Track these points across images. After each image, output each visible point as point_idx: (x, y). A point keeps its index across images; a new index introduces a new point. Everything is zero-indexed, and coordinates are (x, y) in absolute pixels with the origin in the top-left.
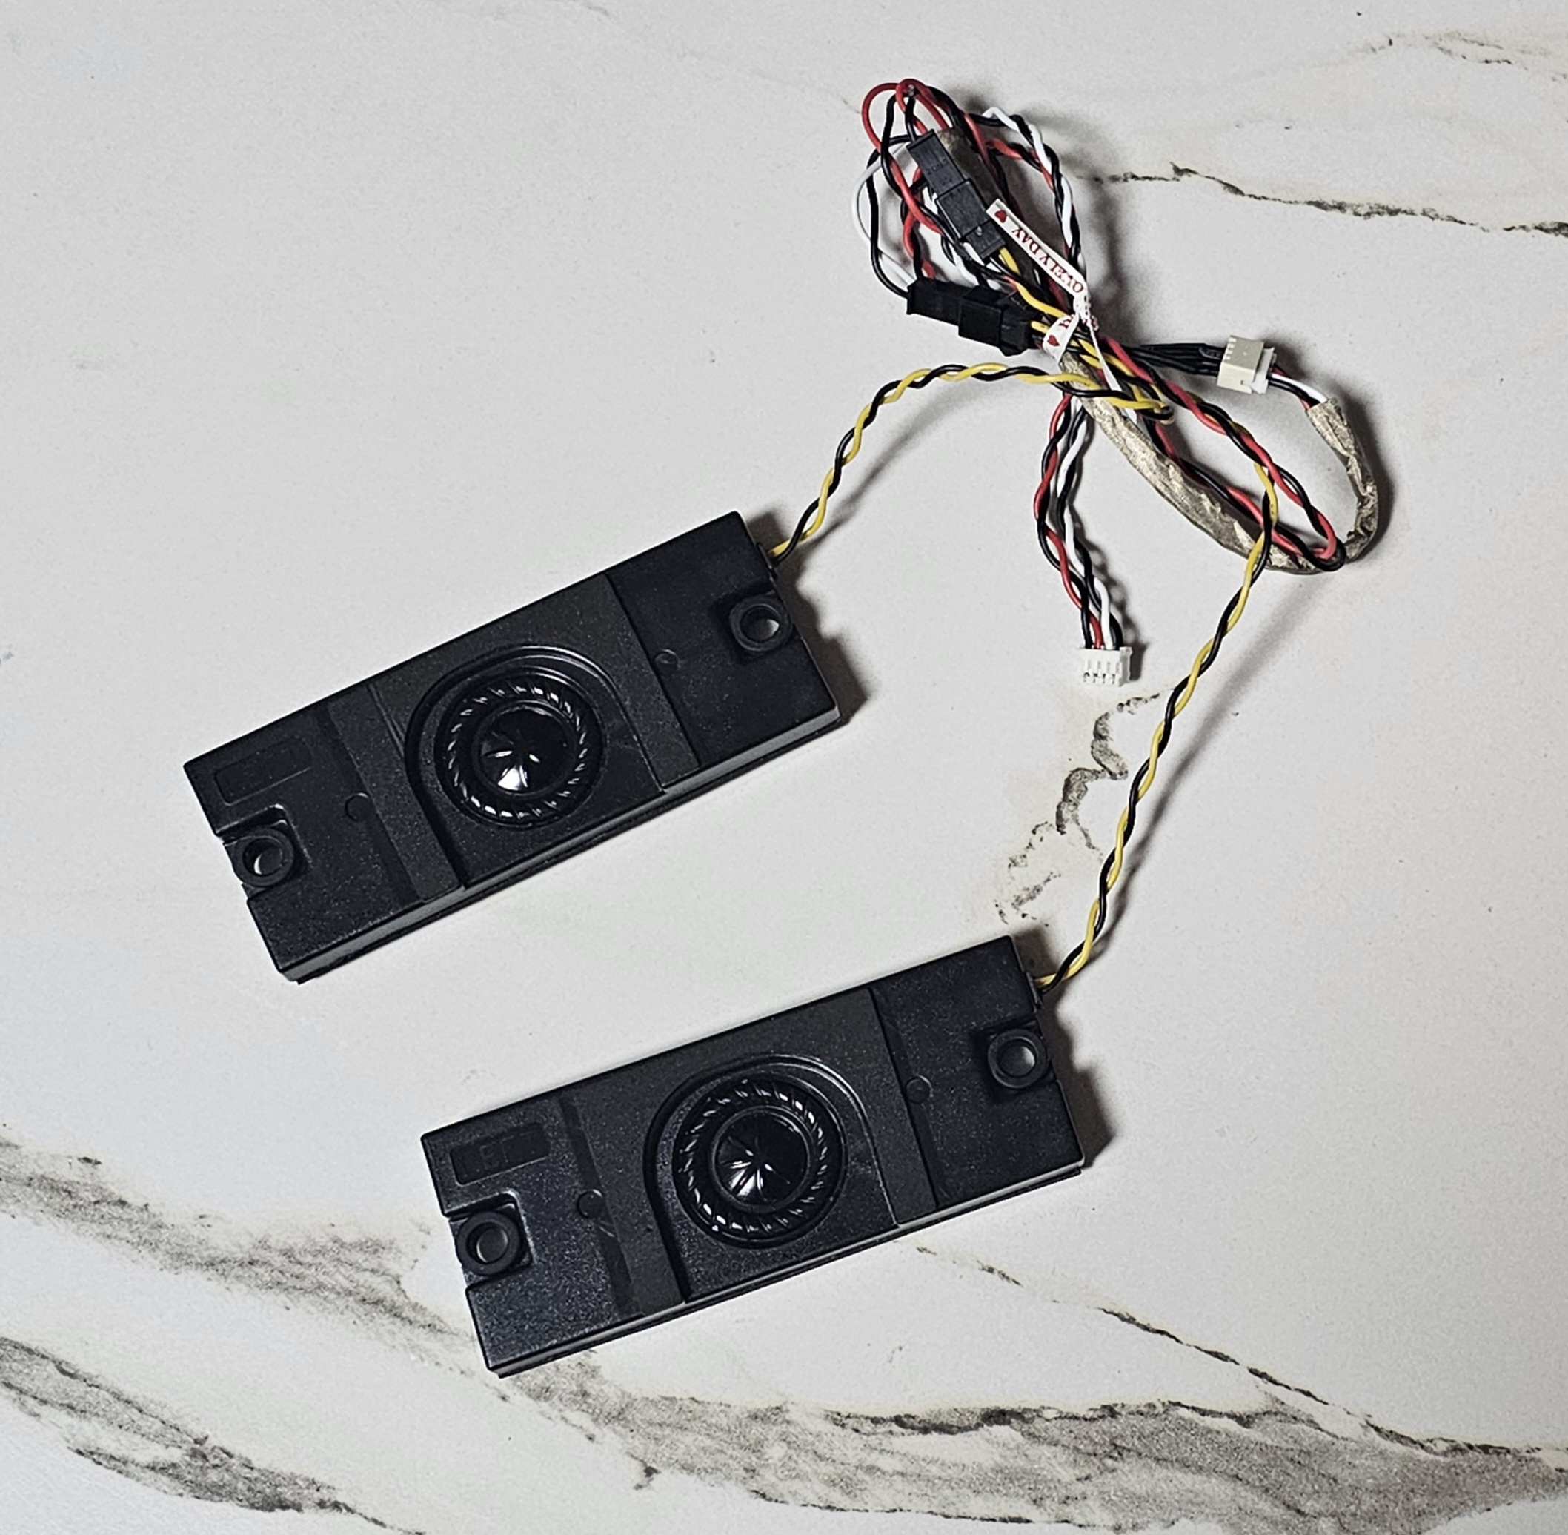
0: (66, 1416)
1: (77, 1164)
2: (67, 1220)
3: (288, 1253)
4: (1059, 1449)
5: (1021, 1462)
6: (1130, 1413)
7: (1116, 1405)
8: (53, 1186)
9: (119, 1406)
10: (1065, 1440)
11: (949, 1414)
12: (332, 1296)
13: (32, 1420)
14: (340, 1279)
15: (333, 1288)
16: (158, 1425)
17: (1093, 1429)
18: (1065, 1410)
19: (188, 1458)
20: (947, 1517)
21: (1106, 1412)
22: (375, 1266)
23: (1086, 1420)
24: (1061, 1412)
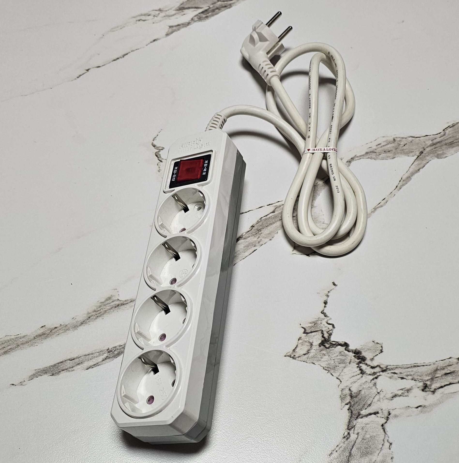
0: (79, 366)
1: (41, 329)
2: (48, 338)
3: (95, 311)
4: (251, 237)
5: (247, 243)
6: (256, 224)
7: (252, 225)
8: (40, 336)
9: (87, 357)
10: (250, 235)
12: (109, 311)
13: (73, 372)
14: (108, 307)
15: (108, 309)
16: (98, 354)
17: (253, 231)
18: (246, 232)
19: (108, 354)
20: (244, 259)
21: (252, 227)
22: (113, 301)
23: (250, 230)
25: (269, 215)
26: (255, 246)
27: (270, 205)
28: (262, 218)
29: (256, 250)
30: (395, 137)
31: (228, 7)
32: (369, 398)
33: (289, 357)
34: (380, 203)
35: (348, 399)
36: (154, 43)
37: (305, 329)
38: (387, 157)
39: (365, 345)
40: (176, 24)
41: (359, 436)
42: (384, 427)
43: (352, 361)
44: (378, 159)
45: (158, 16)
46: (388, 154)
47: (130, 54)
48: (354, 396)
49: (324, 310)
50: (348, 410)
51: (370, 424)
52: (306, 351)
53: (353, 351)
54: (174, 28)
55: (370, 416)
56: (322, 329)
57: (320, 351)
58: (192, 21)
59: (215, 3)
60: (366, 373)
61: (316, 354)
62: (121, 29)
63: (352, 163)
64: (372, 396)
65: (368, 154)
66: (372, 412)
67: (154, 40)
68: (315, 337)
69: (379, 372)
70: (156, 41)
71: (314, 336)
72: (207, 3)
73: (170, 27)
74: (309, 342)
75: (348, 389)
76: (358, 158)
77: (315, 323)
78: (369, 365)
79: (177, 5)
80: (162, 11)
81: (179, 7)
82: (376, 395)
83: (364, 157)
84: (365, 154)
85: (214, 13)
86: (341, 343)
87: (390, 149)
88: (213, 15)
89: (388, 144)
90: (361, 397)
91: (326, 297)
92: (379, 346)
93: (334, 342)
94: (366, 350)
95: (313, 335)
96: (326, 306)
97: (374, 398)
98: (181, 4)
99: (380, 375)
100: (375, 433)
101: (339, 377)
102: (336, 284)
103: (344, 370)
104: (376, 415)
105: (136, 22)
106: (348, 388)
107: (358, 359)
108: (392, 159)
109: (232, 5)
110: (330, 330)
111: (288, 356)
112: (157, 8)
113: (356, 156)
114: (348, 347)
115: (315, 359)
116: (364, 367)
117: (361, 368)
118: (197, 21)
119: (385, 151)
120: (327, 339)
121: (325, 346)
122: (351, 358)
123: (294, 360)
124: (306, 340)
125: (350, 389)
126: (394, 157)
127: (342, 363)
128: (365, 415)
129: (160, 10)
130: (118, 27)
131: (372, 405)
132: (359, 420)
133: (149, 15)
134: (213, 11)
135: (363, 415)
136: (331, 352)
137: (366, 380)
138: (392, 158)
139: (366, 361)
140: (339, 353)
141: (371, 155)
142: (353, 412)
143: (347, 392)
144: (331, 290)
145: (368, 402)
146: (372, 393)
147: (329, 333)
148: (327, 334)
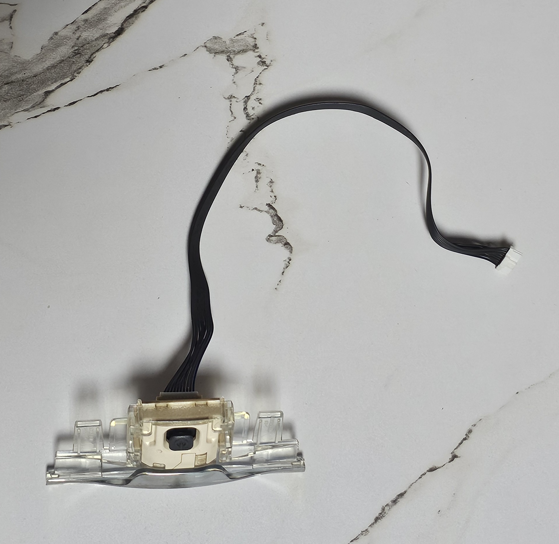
5: (100, 26)
7: (89, 64)
10: (94, 43)
11: (134, 21)
17: (89, 53)
21: (90, 60)
23: (94, 53)
24: (103, 49)
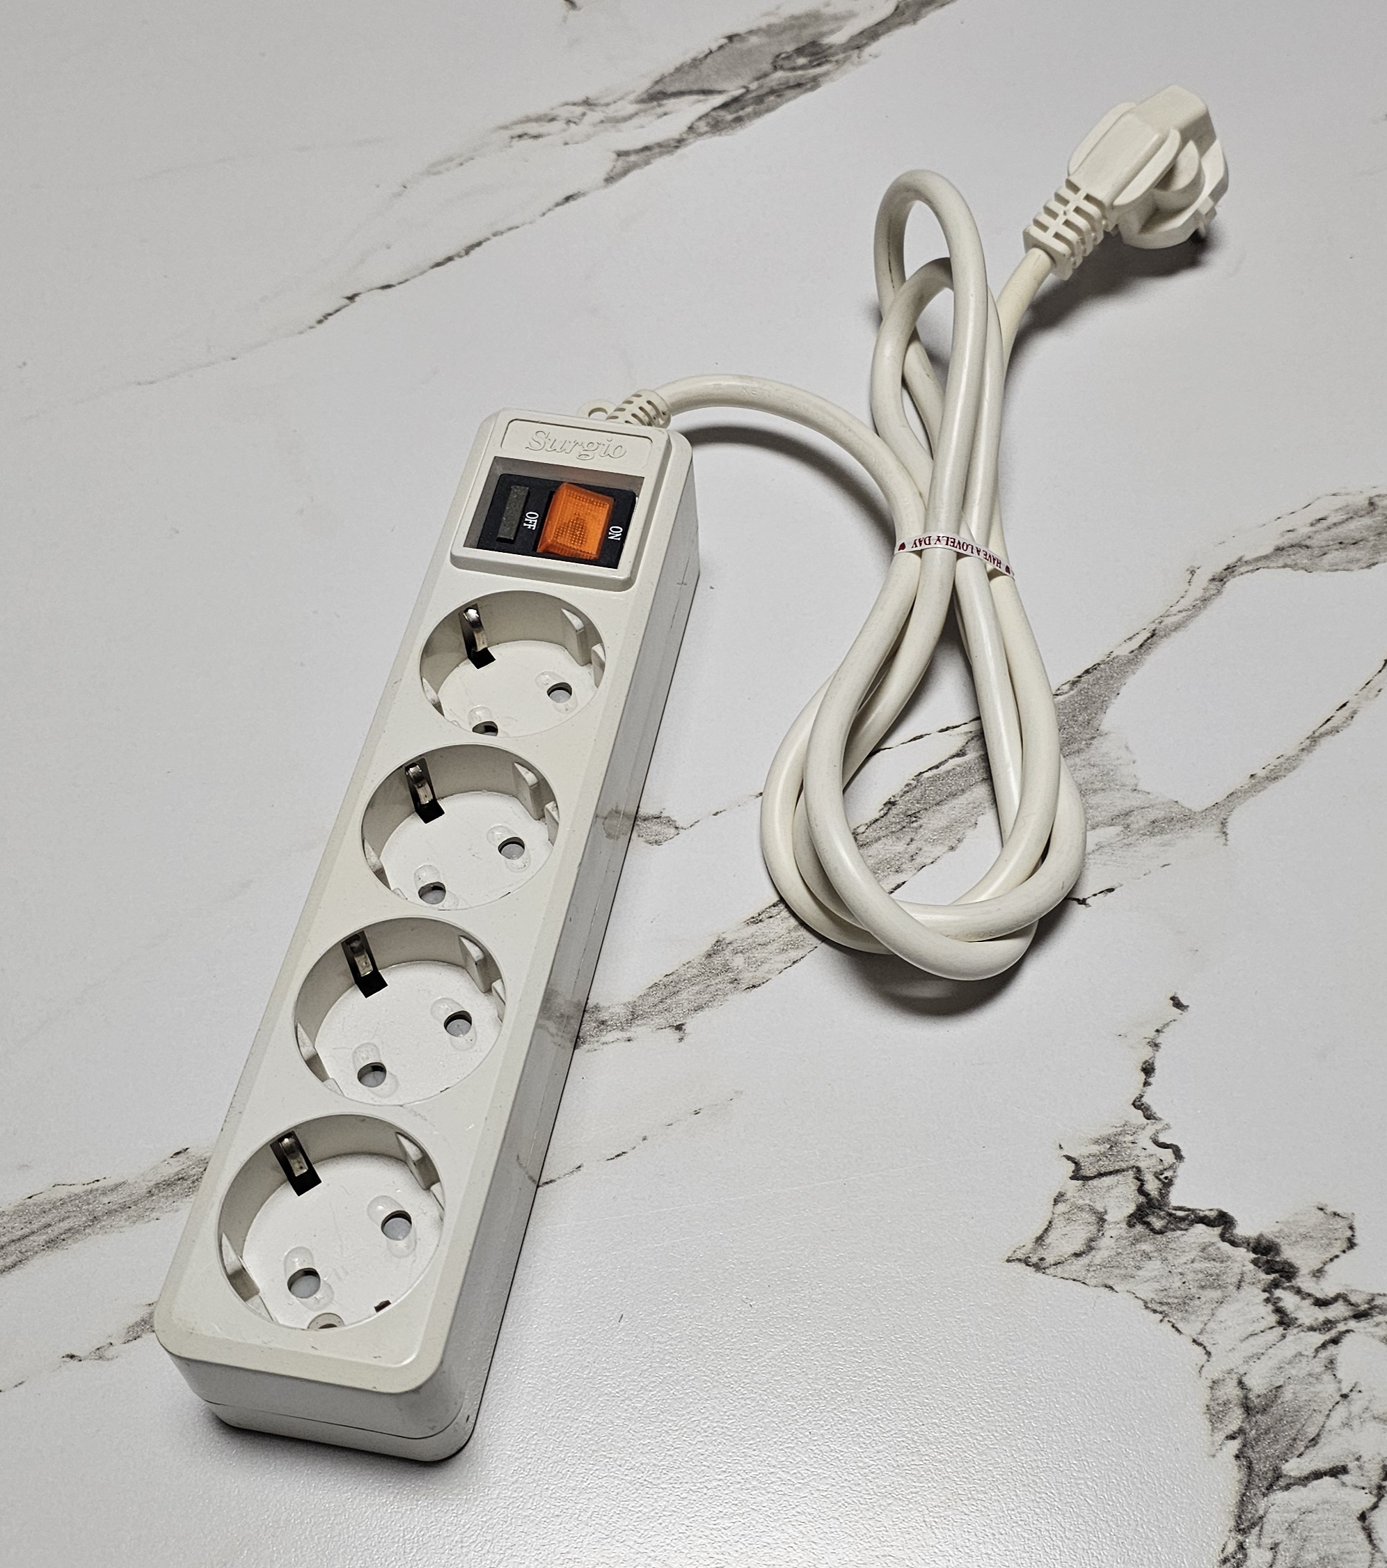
25: (947, 765)
26: (897, 871)
27: (947, 729)
28: (921, 773)
29: (903, 883)
30: (1373, 495)
31: (809, 86)
32: (1311, 1415)
33: (1024, 1265)
34: (1329, 720)
35: (1235, 1419)
36: (567, 205)
37: (1076, 1163)
38: (1351, 561)
39: (1291, 1220)
40: (639, 145)
41: (1279, 1556)
42: (1370, 1524)
43: (1247, 1279)
44: (1317, 570)
45: (580, 120)
46: (1353, 553)
47: (489, 242)
48: (1255, 1407)
49: (1142, 1096)
50: (1237, 1457)
51: (1316, 1509)
52: (1083, 1242)
53: (1248, 1245)
54: (633, 158)
55: (1315, 1482)
56: (1138, 1164)
57: (1133, 1244)
58: (692, 136)
59: (766, 75)
60: (1299, 1322)
61: (1119, 1254)
62: (461, 164)
63: (1228, 584)
64: (1321, 1409)
65: (1284, 552)
66: (1324, 1465)
67: (568, 199)
68: (1114, 1192)
69: (1345, 1319)
70: (574, 199)
71: (1109, 1188)
72: (738, 75)
73: (620, 154)
74: (1093, 1210)
75: (1235, 1382)
76: (1251, 568)
77: (1113, 1143)
78: (1309, 1295)
79: (644, 85)
80: (595, 105)
81: (647, 91)
82: (1337, 1403)
83: (1268, 562)
84: (1272, 554)
85: (763, 107)
86: (1207, 1213)
87: (1357, 536)
88: (757, 114)
89: (1351, 518)
90: (1281, 1412)
91: (1150, 1049)
92: (1341, 1224)
93: (1181, 1209)
94: (1294, 1239)
95: (1105, 1185)
96: (1151, 1080)
97: (1328, 1415)
98: (657, 82)
99: (1348, 1331)
100: (1337, 1546)
101: (1201, 1339)
102: (1184, 1002)
103: (1217, 1313)
104: (1336, 1477)
105: (511, 142)
106: (1235, 1376)
107: (1267, 1273)
108: (1366, 570)
109: (820, 79)
110: (1166, 1165)
111: (1019, 1260)
112: (579, 97)
113: (1240, 559)
114: (1230, 1226)
115: (1116, 1271)
116: (1289, 1300)
117: (1281, 1304)
118: (706, 133)
119: (1341, 543)
120: (1155, 1201)
121: (1148, 1224)
122: (1244, 1268)
123: (1039, 1275)
124: (1081, 1202)
125: (1240, 1383)
126: (1371, 561)
127: (1212, 1287)
128: (1300, 1479)
129: (587, 103)
130: (451, 159)
131: (1322, 1440)
132: (1279, 1496)
133: (553, 119)
134: (760, 100)
135: (1290, 1476)
136: (1170, 1246)
137: (1300, 1348)
138: (1365, 565)
139: (1298, 1280)
140: (1198, 1249)
141: (1294, 555)
142: (1256, 1467)
143: (1231, 1391)
144: (1168, 1024)
145: (1309, 1430)
146: (1321, 1395)
147: (1162, 1177)
148: (1157, 1182)
